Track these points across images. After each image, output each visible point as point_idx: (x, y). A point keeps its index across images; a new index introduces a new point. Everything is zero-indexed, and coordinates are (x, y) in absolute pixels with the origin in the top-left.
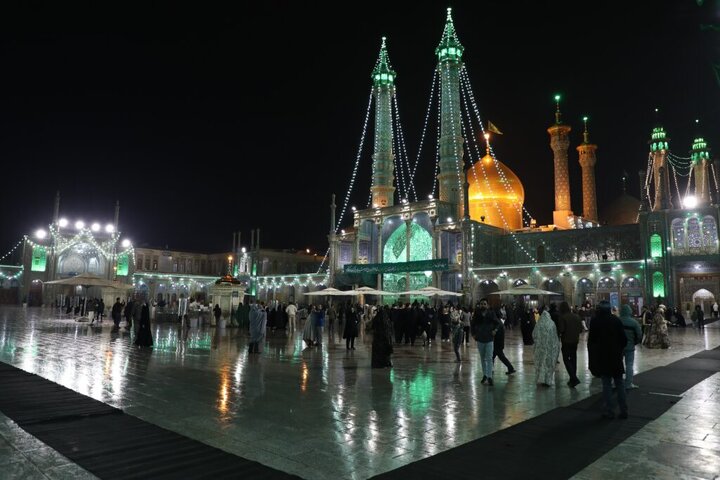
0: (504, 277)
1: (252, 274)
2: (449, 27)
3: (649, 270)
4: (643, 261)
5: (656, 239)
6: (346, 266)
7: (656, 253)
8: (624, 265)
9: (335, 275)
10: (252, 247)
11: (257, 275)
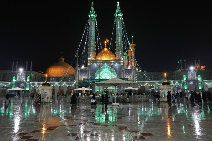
0: (147, 84)
1: (26, 81)
2: (118, 8)
3: (184, 83)
4: (183, 81)
5: (185, 76)
6: (84, 79)
7: (185, 79)
8: (178, 82)
9: (79, 82)
10: (27, 69)
11: (30, 81)
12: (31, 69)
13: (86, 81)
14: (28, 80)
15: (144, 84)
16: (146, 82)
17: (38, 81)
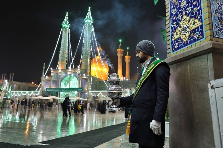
0: (101, 94)
2: (89, 13)
9: (42, 92)
10: (10, 80)
11: (11, 91)
12: (12, 80)
13: (48, 90)
14: (10, 90)
15: (97, 94)
16: (99, 92)
17: (23, 90)
